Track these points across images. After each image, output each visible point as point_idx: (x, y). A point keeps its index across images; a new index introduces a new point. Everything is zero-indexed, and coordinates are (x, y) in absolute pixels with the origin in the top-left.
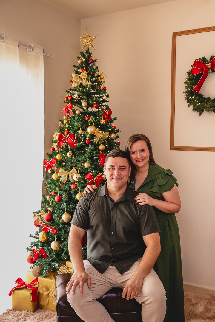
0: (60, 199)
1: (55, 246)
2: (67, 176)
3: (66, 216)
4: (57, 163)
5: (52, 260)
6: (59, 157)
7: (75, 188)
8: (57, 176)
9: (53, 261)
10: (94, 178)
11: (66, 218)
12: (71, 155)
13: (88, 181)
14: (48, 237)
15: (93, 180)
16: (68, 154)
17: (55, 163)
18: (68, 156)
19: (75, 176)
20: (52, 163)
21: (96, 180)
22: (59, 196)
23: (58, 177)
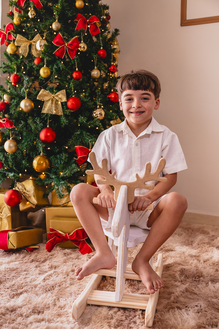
0: (18, 80)
1: (10, 147)
2: (28, 46)
3: (26, 103)
4: (14, 29)
5: (7, 169)
6: (17, 21)
7: (39, 63)
8: (13, 47)
9: (10, 170)
10: (66, 44)
11: (25, 106)
12: (34, 14)
13: (58, 47)
14: (3, 137)
15: (64, 47)
16: (29, 14)
17: (12, 29)
18: (30, 16)
19: (39, 44)
20: (8, 30)
21: (69, 45)
22: (16, 75)
23: (15, 49)
